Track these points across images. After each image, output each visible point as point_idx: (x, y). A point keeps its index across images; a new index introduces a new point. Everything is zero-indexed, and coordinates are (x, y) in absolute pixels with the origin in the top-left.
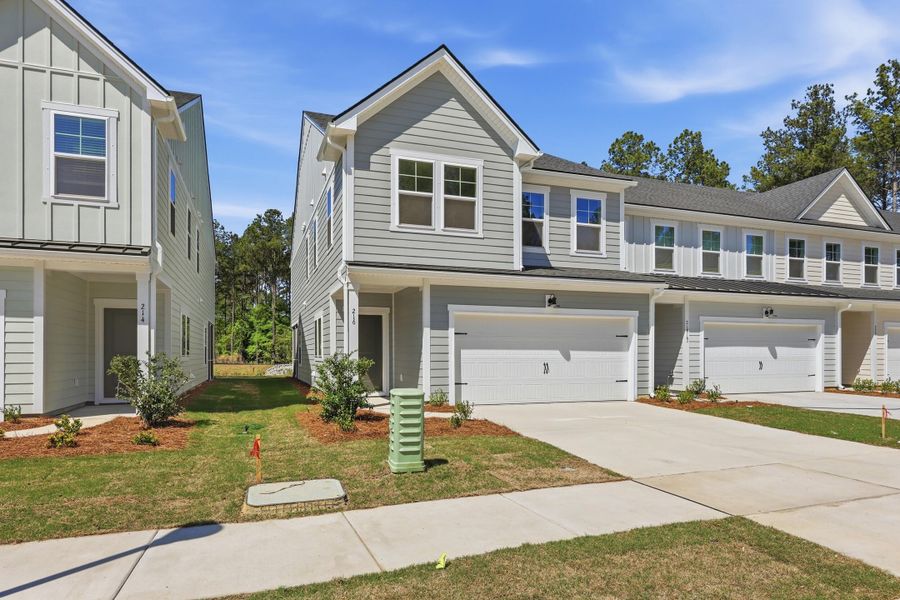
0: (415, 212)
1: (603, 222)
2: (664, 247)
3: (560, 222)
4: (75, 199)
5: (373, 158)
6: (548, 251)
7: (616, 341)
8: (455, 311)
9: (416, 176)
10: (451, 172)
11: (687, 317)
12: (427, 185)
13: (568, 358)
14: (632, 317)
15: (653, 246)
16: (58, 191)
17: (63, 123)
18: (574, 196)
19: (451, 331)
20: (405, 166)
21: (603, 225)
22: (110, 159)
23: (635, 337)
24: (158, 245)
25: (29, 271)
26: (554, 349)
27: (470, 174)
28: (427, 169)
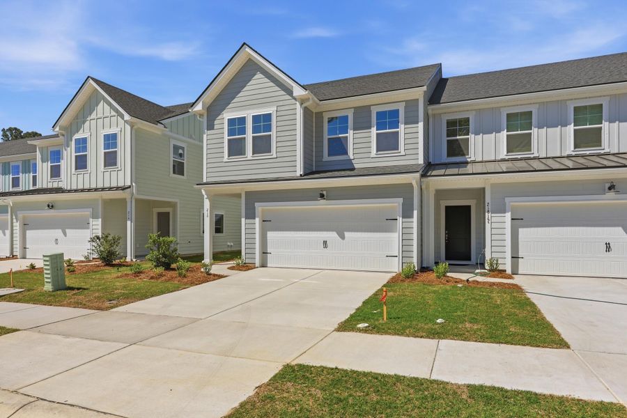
0: (236, 148)
1: (402, 126)
2: (519, 132)
3: (362, 134)
4: (110, 169)
5: (216, 122)
6: (352, 157)
7: (384, 224)
8: (260, 207)
9: (237, 125)
10: (256, 119)
11: (488, 199)
12: (243, 131)
13: (343, 237)
14: (396, 204)
15: (504, 133)
16: (105, 166)
17: (107, 137)
18: (374, 111)
19: (257, 220)
20: (231, 122)
21: (402, 128)
22: (118, 149)
23: (400, 219)
24: (134, 184)
25: (97, 200)
26: (332, 231)
27: (268, 117)
28: (242, 120)
